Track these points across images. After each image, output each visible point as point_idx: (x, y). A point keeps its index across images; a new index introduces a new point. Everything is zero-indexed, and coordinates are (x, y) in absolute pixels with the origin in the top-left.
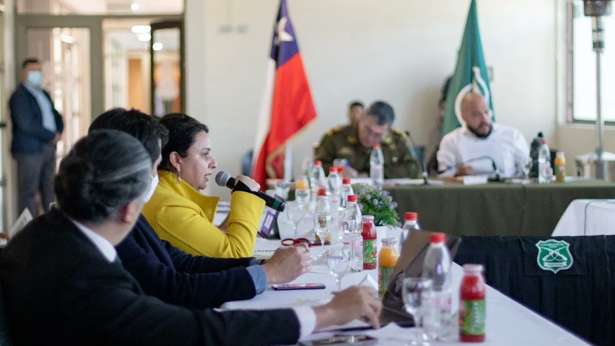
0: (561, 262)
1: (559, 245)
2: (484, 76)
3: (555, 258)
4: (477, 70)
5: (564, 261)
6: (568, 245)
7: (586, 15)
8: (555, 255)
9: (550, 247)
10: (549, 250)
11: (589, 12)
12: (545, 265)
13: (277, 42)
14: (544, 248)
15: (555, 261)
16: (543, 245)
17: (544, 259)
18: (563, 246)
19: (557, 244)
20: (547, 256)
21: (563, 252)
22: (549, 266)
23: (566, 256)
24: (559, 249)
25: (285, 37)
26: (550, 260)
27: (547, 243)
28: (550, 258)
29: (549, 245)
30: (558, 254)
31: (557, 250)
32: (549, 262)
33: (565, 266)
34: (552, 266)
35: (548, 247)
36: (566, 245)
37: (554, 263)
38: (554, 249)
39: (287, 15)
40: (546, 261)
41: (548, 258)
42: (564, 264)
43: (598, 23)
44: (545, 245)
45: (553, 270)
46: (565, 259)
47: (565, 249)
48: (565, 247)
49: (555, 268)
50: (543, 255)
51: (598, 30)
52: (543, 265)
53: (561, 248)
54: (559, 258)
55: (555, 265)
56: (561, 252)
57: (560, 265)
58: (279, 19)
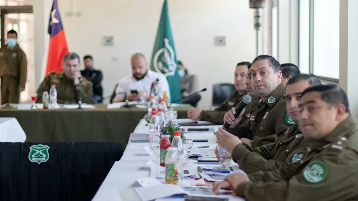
0: (42, 157)
1: (43, 148)
2: (172, 44)
3: (39, 155)
4: (166, 41)
5: (44, 157)
6: (49, 148)
7: (251, 8)
8: (39, 153)
9: (38, 149)
10: (36, 150)
11: (252, 6)
12: (33, 160)
13: (51, 24)
14: (34, 149)
15: (39, 157)
16: (34, 148)
17: (33, 156)
18: (45, 148)
19: (42, 147)
20: (35, 154)
21: (44, 152)
22: (36, 160)
23: (45, 155)
24: (42, 151)
25: (55, 21)
26: (36, 157)
27: (37, 147)
28: (36, 155)
29: (38, 147)
30: (41, 153)
31: (41, 151)
32: (35, 158)
33: (44, 160)
34: (38, 160)
35: (36, 149)
36: (47, 148)
37: (38, 158)
38: (39, 150)
39: (57, 8)
40: (34, 157)
41: (35, 156)
42: (44, 159)
43: (257, 12)
44: (35, 148)
45: (37, 162)
46: (45, 156)
47: (46, 150)
48: (46, 149)
49: (39, 161)
50: (32, 154)
51: (257, 17)
52: (32, 159)
53: (44, 150)
54: (41, 155)
55: (39, 159)
56: (43, 152)
57: (42, 159)
58: (52, 10)
